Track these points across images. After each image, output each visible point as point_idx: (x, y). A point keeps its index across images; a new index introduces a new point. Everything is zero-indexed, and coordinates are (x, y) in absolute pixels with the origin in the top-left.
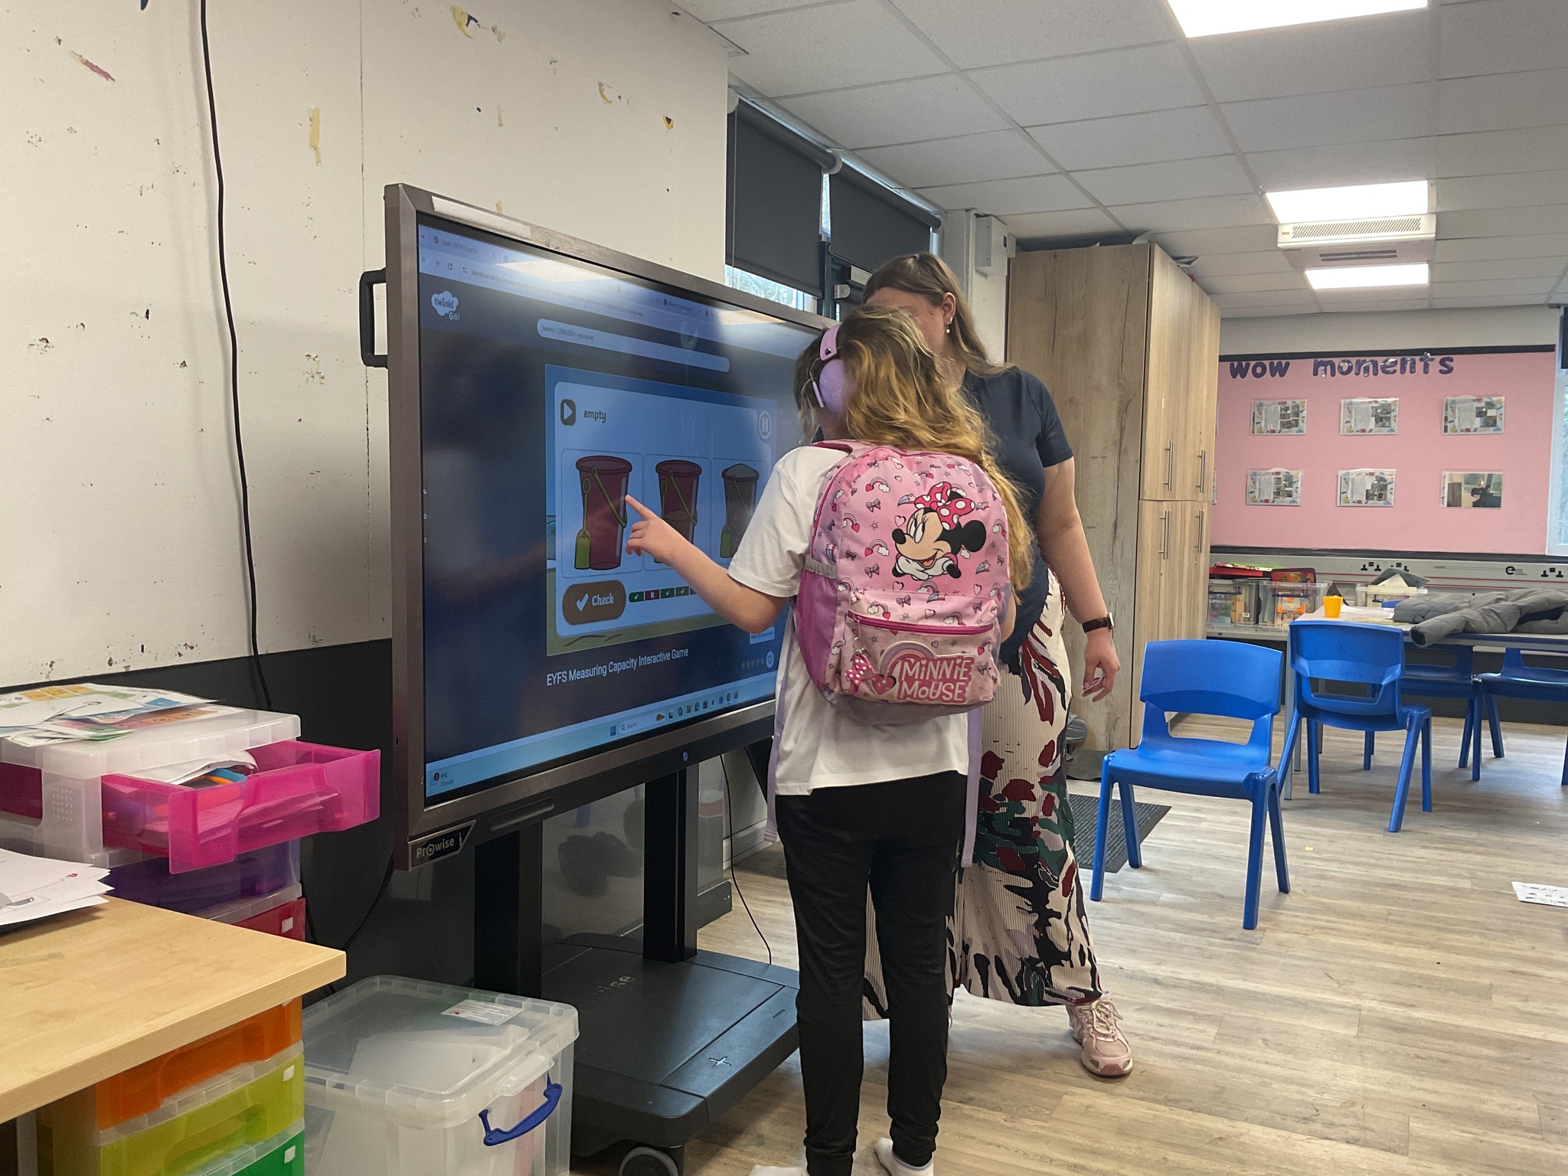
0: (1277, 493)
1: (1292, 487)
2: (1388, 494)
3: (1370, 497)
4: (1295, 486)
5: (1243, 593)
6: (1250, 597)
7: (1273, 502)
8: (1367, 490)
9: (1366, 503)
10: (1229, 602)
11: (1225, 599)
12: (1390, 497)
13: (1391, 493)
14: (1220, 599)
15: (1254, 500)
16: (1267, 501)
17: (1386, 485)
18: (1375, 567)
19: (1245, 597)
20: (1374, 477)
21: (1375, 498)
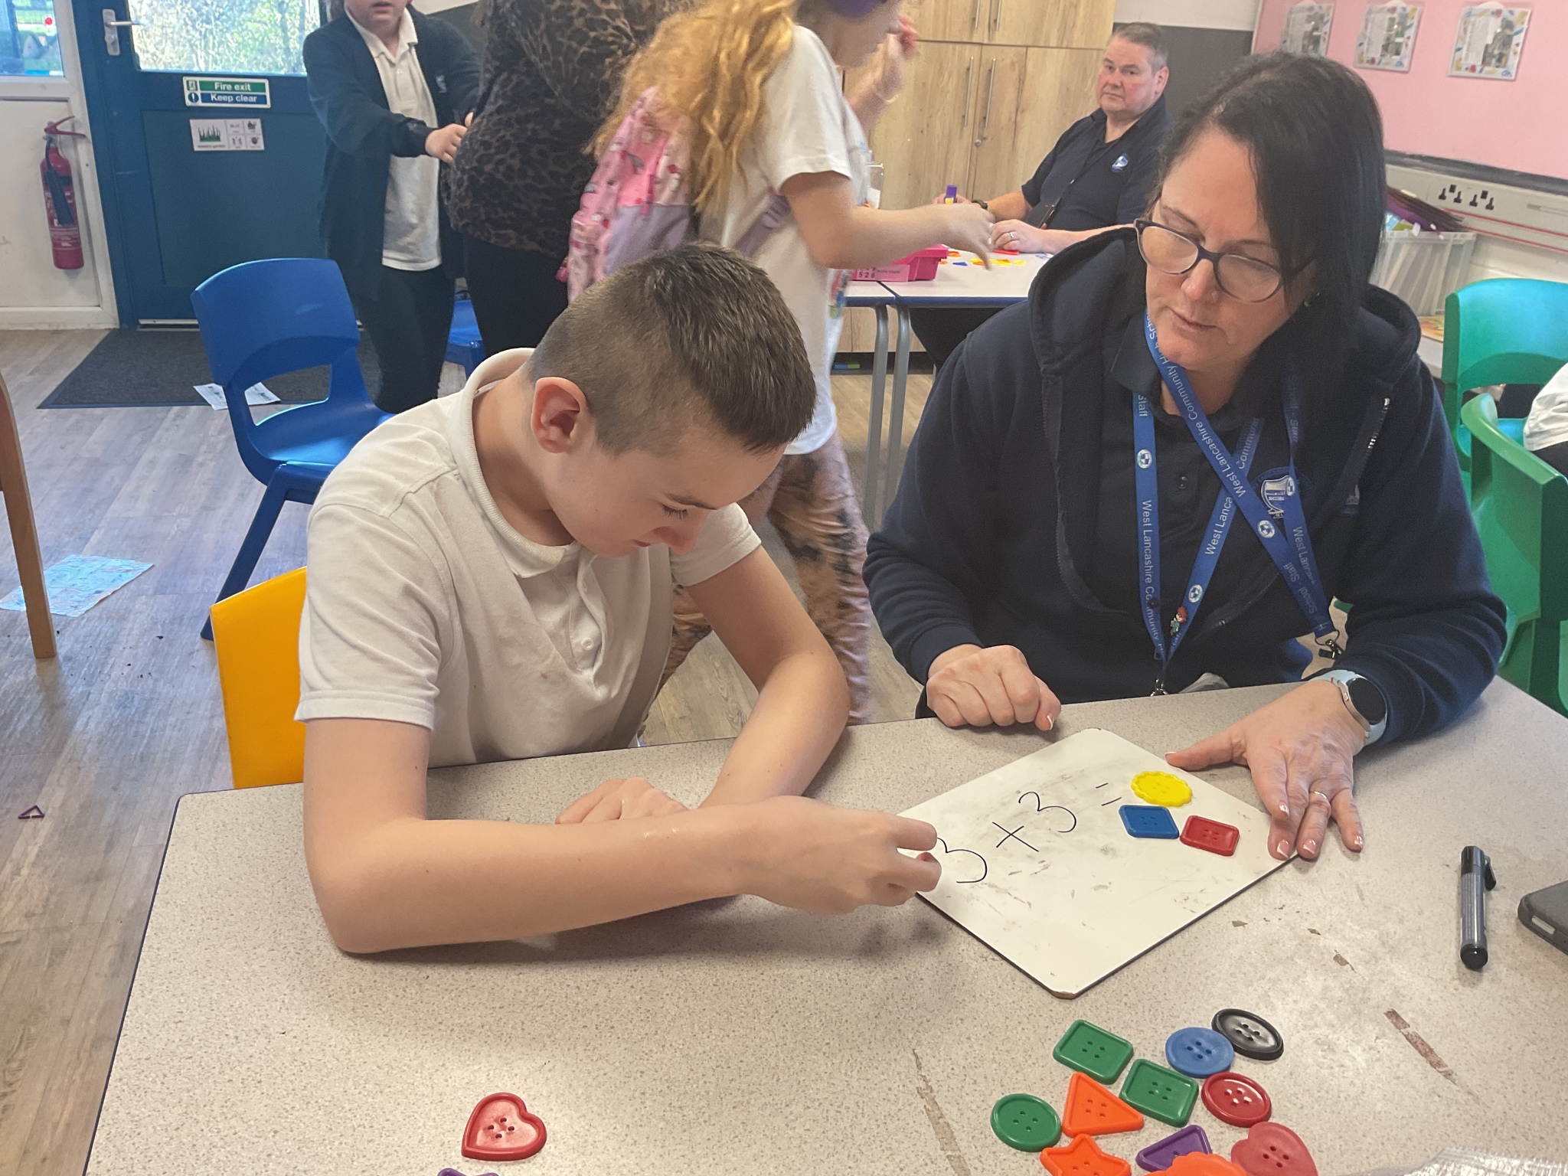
0: (1385, 48)
1: (1403, 36)
2: (1511, 53)
3: (1488, 60)
4: (1408, 33)
7: (1379, 64)
8: (1487, 46)
9: (1481, 71)
12: (1513, 61)
13: (1515, 53)
15: (1361, 58)
16: (1373, 60)
17: (1510, 37)
18: (1455, 195)
20: (1500, 19)
21: (1494, 61)
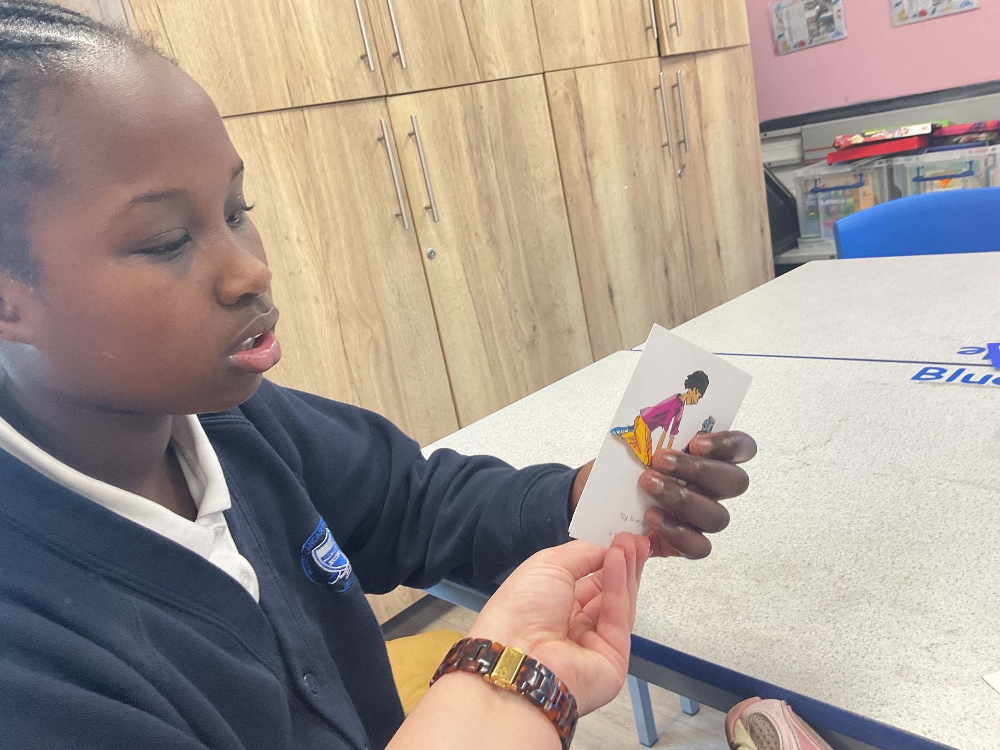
5: (870, 181)
6: (882, 189)
7: (934, 12)
10: (850, 200)
11: (845, 197)
14: (837, 197)
15: (903, 17)
16: (923, 13)
19: (874, 189)
